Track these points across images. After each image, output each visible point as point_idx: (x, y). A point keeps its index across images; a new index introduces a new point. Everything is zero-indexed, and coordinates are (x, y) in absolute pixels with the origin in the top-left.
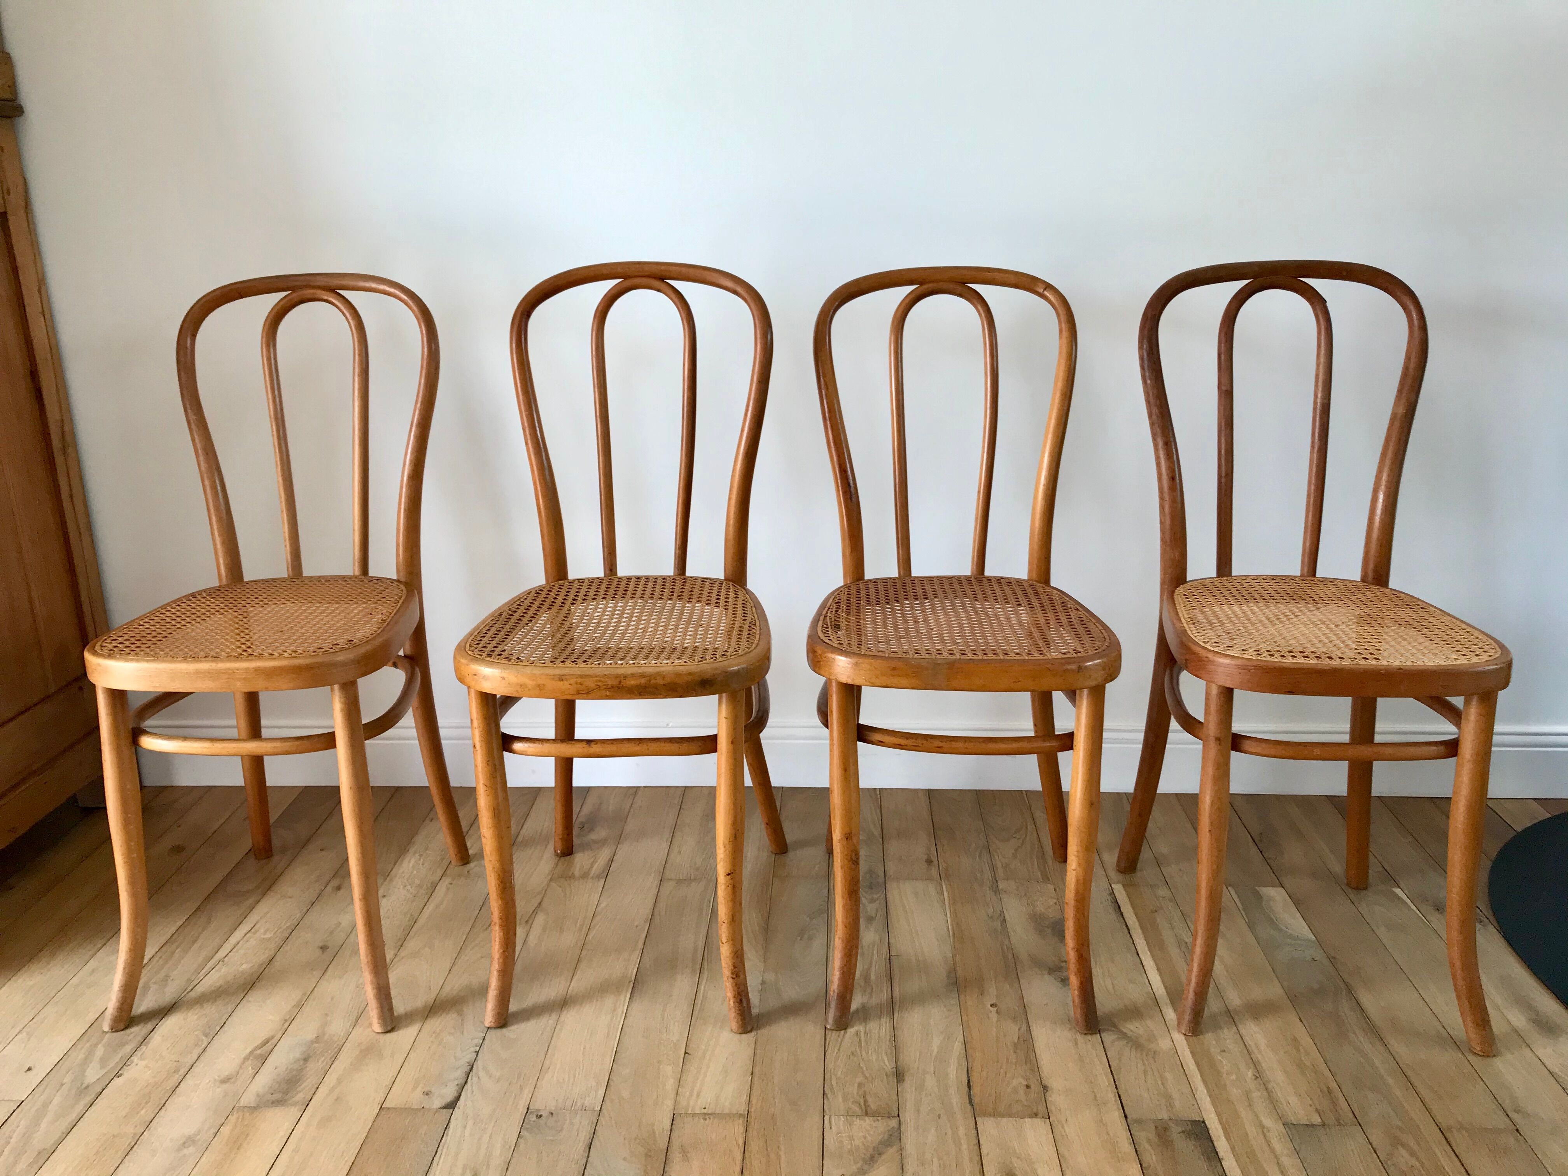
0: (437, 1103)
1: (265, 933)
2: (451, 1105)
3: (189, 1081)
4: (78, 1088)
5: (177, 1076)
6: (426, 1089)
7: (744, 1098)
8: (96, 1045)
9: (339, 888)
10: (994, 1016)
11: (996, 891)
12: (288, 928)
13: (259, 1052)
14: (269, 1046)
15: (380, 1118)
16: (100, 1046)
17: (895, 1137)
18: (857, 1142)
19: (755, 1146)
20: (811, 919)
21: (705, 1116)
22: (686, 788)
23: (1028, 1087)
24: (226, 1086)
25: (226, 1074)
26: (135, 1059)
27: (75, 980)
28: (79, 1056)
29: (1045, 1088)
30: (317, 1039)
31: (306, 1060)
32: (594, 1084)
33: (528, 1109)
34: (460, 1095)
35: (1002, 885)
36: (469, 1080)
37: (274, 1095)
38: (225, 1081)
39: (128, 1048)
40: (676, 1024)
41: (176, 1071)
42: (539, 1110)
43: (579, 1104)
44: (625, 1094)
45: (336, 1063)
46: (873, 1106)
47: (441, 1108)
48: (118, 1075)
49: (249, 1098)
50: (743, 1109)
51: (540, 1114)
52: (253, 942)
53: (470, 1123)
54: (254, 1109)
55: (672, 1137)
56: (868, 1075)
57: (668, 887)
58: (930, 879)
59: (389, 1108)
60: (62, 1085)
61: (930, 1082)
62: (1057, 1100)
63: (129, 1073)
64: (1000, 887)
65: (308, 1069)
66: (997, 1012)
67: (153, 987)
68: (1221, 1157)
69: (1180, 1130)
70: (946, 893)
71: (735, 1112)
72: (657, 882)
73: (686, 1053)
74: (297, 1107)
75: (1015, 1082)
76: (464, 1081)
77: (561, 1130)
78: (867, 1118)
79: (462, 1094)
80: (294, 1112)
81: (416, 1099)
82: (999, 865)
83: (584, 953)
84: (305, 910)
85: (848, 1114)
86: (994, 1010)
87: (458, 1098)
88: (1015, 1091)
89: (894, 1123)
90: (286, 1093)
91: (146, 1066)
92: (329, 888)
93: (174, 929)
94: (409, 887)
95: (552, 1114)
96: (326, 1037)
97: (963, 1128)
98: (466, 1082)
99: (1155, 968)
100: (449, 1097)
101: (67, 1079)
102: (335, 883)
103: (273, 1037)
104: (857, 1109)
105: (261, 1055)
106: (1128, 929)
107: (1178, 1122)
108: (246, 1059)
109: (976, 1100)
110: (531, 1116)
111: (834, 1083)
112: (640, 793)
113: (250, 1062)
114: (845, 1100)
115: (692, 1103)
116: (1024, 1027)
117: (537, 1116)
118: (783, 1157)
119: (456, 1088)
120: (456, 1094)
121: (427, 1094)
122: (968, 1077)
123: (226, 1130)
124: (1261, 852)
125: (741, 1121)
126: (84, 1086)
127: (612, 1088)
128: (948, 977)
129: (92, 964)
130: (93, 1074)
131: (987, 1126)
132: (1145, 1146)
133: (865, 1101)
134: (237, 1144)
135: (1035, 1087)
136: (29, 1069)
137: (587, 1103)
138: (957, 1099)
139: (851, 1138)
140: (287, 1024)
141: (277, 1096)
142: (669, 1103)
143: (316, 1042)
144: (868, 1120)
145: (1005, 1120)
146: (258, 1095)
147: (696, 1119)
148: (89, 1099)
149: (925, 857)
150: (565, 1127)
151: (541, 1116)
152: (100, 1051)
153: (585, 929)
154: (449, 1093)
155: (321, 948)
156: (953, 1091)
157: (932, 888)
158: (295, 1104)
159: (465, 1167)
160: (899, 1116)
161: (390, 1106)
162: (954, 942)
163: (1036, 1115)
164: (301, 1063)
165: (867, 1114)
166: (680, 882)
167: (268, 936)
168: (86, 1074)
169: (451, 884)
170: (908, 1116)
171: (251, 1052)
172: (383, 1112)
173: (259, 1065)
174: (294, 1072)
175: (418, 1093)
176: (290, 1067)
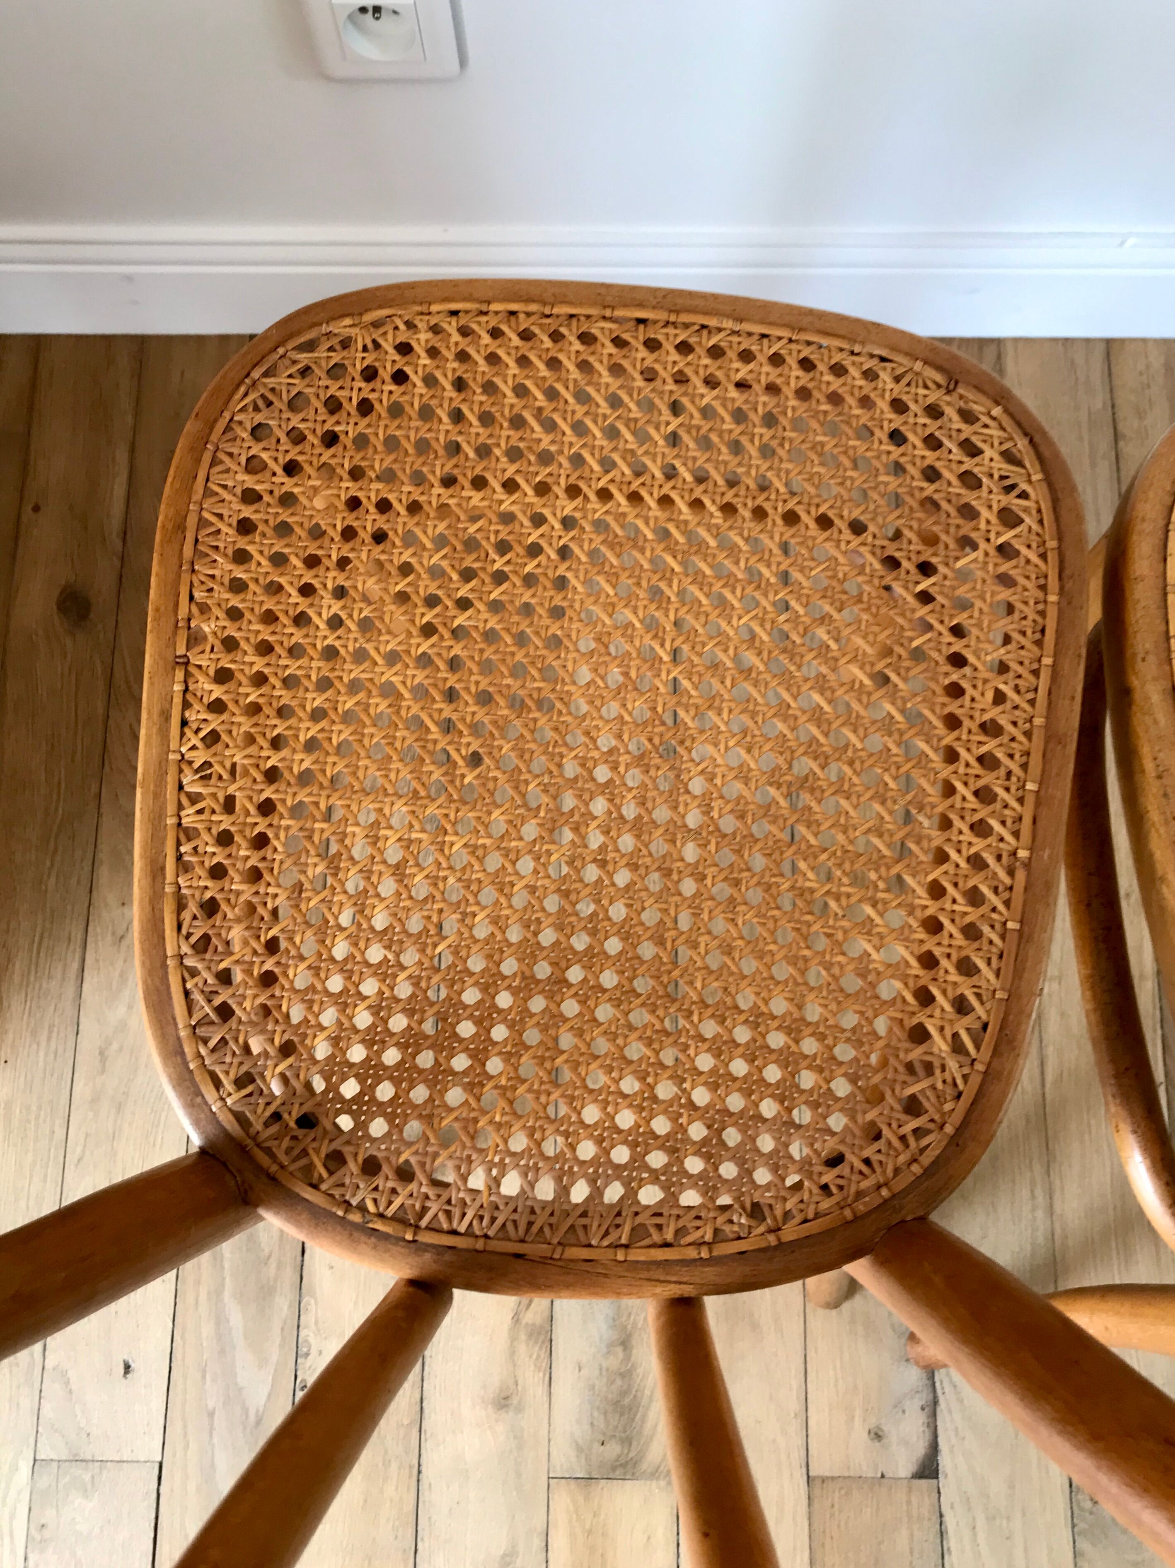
0: (905, 1466)
2: (931, 1465)
6: (873, 1422)
15: (816, 1505)
16: (227, 1301)
24: (508, 1418)
28: (202, 1326)
34: (935, 1436)
36: (939, 1391)
37: (608, 1446)
38: (505, 1401)
47: (913, 1476)
53: (979, 1517)
54: (587, 1484)
59: (824, 1480)
60: (211, 1417)
65: (640, 1371)
74: (663, 1484)
76: (931, 1397)
80: (663, 1496)
81: (860, 1447)
87: (934, 1448)
90: (627, 1441)
98: (935, 1402)
100: (920, 1449)
108: (513, 1339)
110: (1080, 1497)
113: (523, 1345)
119: (922, 1416)
120: (928, 1436)
121: (878, 1439)
130: (252, 1380)
136: (127, 1368)
141: (613, 1450)
146: (579, 1449)
154: (916, 1434)
158: (655, 1474)
161: (823, 1469)
164: (619, 1350)
168: (239, 1379)
172: (817, 1492)
173: (544, 1354)
174: (619, 1382)
175: (860, 1434)
176: (605, 1364)
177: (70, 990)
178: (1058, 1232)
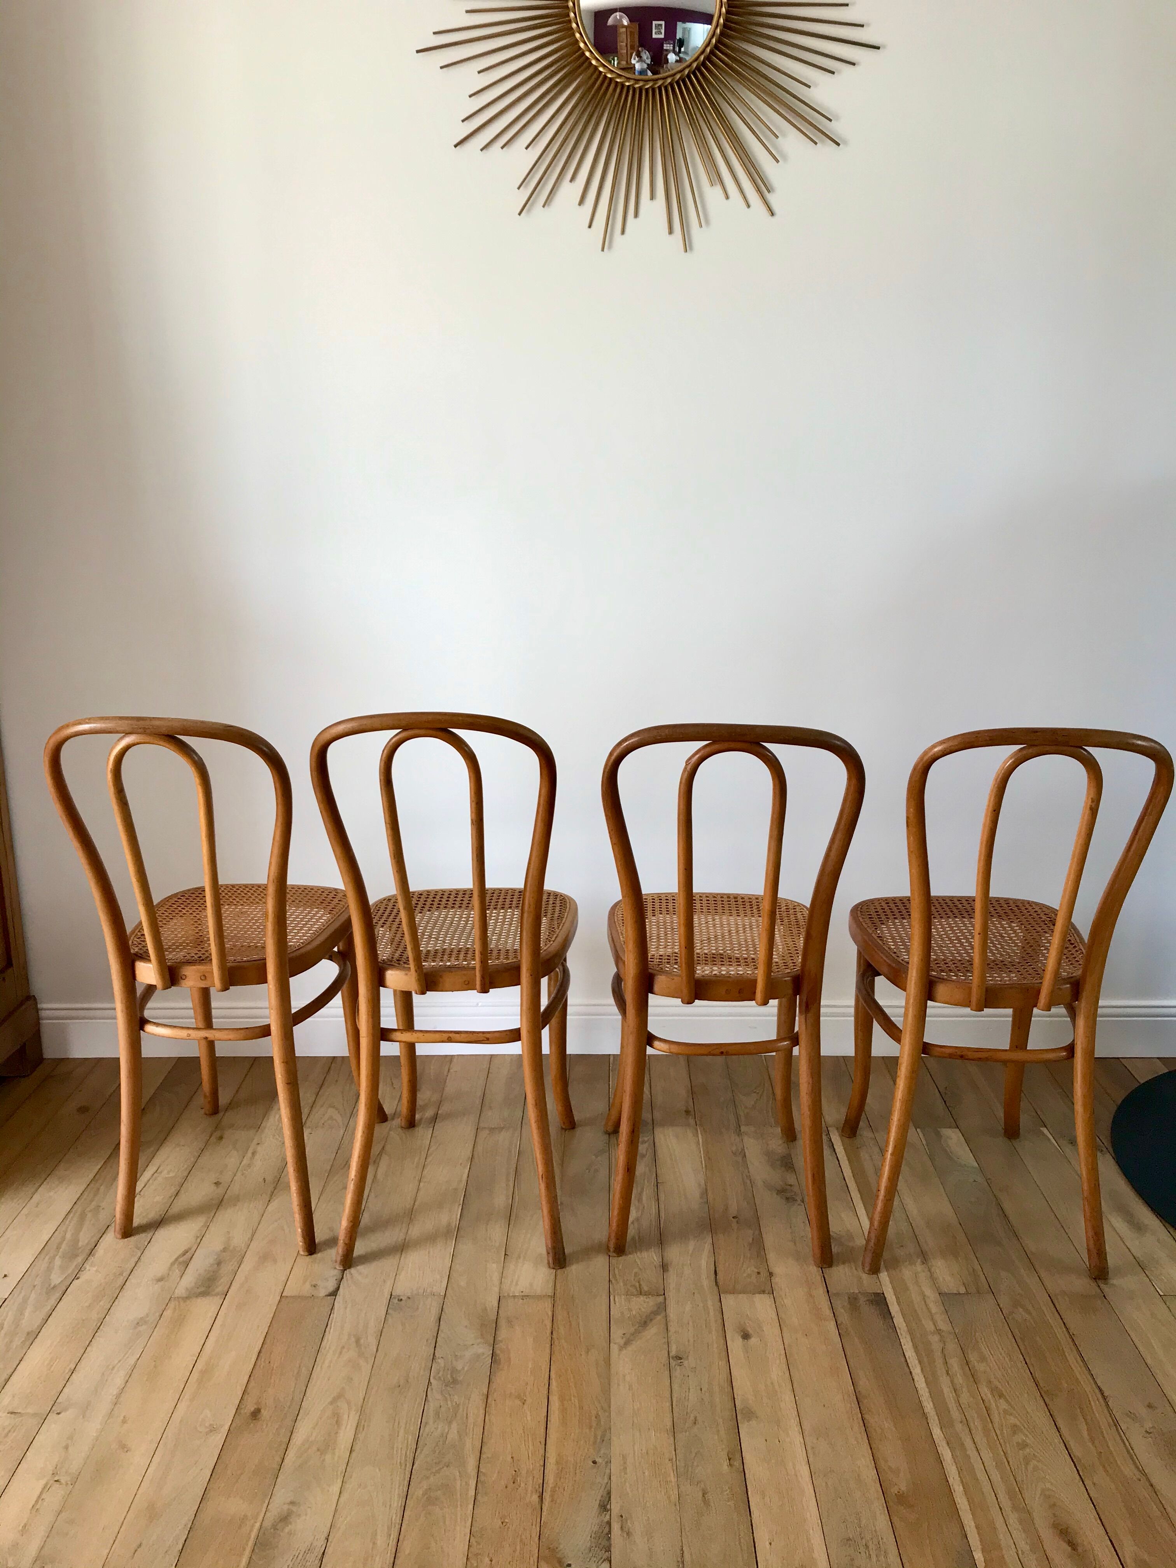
0: (322, 1293)
1: (168, 1173)
2: (334, 1293)
3: (132, 1280)
4: (47, 1288)
5: (122, 1278)
6: (314, 1283)
7: (551, 1284)
8: (55, 1256)
9: (221, 1138)
10: (734, 1225)
11: (739, 1133)
12: (186, 1169)
13: (181, 1259)
14: (189, 1255)
15: (282, 1303)
16: (57, 1257)
17: (662, 1308)
18: (634, 1313)
19: (560, 1315)
20: (597, 1157)
21: (523, 1297)
22: (492, 1056)
23: (759, 1273)
24: (160, 1284)
25: (160, 1275)
26: (87, 1266)
27: (25, 1211)
28: (43, 1265)
29: (771, 1274)
30: (225, 1250)
31: (219, 1264)
32: (438, 1277)
33: (391, 1295)
34: (339, 1287)
35: (743, 1128)
36: (345, 1276)
37: (198, 1290)
38: (160, 1279)
39: (80, 1259)
40: (497, 1235)
41: (121, 1274)
42: (399, 1296)
43: (428, 1291)
44: (463, 1284)
45: (242, 1266)
46: (646, 1288)
47: (326, 1296)
48: (76, 1278)
49: (180, 1291)
50: (550, 1292)
51: (400, 1298)
52: (160, 1179)
53: (349, 1305)
54: (188, 1298)
55: (500, 1312)
56: (641, 1267)
57: (483, 1134)
58: (688, 1125)
59: (287, 1296)
60: (34, 1286)
61: (687, 1271)
62: (779, 1281)
63: (85, 1276)
64: (742, 1131)
65: (221, 1270)
66: (737, 1222)
67: (89, 1215)
68: (893, 1316)
69: (866, 1299)
70: (700, 1136)
71: (544, 1294)
72: (474, 1131)
73: (505, 1254)
74: (219, 1297)
75: (749, 1271)
76: (340, 1277)
77: (418, 1309)
78: (641, 1296)
79: (341, 1286)
80: (218, 1300)
81: (307, 1289)
82: (742, 1114)
83: (422, 1184)
84: (197, 1154)
85: (627, 1294)
86: (735, 1220)
87: (338, 1289)
88: (749, 1276)
89: (661, 1299)
90: (208, 1287)
91: (97, 1271)
92: (213, 1139)
93: (95, 1171)
94: (277, 1137)
95: (409, 1298)
96: (231, 1248)
97: (711, 1304)
98: (342, 1278)
99: (857, 1190)
100: (331, 1288)
101: (38, 1282)
102: (218, 1134)
103: (190, 1249)
104: (634, 1290)
105: (184, 1262)
106: (838, 1161)
107: (865, 1294)
108: (173, 1264)
109: (720, 1283)
110: (394, 1299)
111: (617, 1272)
112: (455, 1060)
113: (176, 1266)
114: (625, 1284)
115: (512, 1289)
116: (757, 1232)
117: (398, 1300)
118: (581, 1323)
119: (335, 1282)
120: (336, 1286)
121: (314, 1286)
122: (715, 1268)
123: (168, 1313)
124: (945, 1102)
125: (549, 1300)
126: (52, 1286)
127: (452, 1280)
128: (701, 1198)
129: (36, 1197)
130: (56, 1278)
131: (729, 1301)
132: (840, 1311)
133: (640, 1285)
134: (179, 1322)
135: (765, 1274)
136: (5, 1276)
137: (434, 1290)
138: (706, 1282)
139: (630, 1310)
140: (199, 1240)
141: (202, 1289)
142: (496, 1289)
143: (224, 1252)
144: (642, 1298)
145: (741, 1296)
146: (187, 1289)
147: (516, 1300)
148: (58, 1295)
149: (684, 1108)
150: (420, 1306)
151: (401, 1300)
152: (58, 1261)
153: (421, 1167)
154: (331, 1286)
155: (215, 1183)
156: (704, 1277)
157: (690, 1134)
158: (217, 1294)
159: (349, 1335)
160: (664, 1294)
161: (289, 1295)
162: (706, 1172)
163: (764, 1292)
164: (216, 1266)
165: (641, 1294)
166: (492, 1130)
167: (172, 1175)
168: (51, 1278)
169: (311, 1133)
170: (671, 1294)
171: (176, 1259)
172: (283, 1299)
173: (183, 1268)
174: (212, 1273)
175: (308, 1285)
176: (207, 1269)
177: (33, 1190)
178: (407, 1238)
